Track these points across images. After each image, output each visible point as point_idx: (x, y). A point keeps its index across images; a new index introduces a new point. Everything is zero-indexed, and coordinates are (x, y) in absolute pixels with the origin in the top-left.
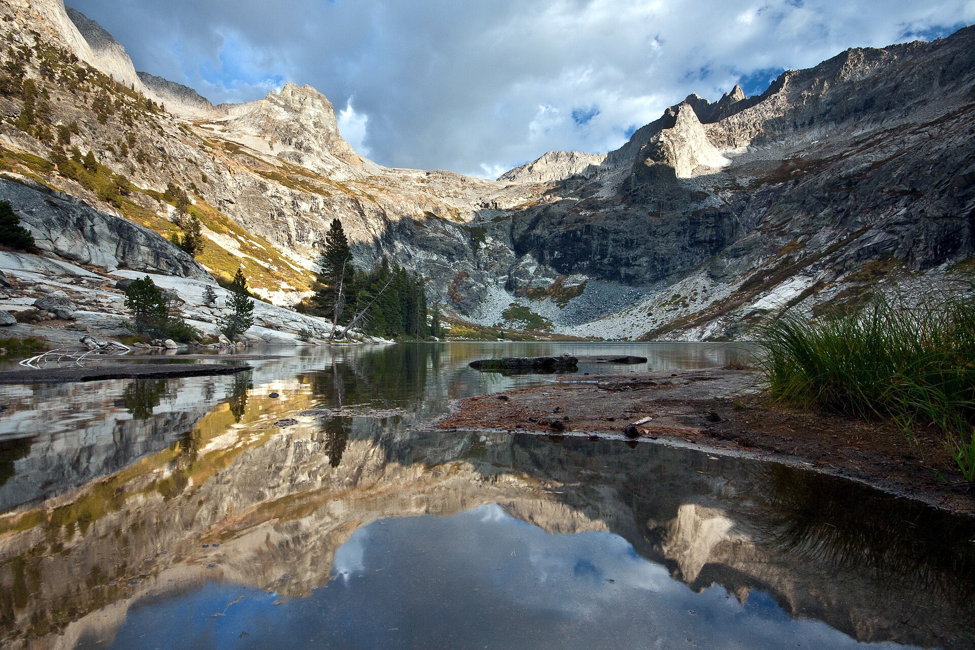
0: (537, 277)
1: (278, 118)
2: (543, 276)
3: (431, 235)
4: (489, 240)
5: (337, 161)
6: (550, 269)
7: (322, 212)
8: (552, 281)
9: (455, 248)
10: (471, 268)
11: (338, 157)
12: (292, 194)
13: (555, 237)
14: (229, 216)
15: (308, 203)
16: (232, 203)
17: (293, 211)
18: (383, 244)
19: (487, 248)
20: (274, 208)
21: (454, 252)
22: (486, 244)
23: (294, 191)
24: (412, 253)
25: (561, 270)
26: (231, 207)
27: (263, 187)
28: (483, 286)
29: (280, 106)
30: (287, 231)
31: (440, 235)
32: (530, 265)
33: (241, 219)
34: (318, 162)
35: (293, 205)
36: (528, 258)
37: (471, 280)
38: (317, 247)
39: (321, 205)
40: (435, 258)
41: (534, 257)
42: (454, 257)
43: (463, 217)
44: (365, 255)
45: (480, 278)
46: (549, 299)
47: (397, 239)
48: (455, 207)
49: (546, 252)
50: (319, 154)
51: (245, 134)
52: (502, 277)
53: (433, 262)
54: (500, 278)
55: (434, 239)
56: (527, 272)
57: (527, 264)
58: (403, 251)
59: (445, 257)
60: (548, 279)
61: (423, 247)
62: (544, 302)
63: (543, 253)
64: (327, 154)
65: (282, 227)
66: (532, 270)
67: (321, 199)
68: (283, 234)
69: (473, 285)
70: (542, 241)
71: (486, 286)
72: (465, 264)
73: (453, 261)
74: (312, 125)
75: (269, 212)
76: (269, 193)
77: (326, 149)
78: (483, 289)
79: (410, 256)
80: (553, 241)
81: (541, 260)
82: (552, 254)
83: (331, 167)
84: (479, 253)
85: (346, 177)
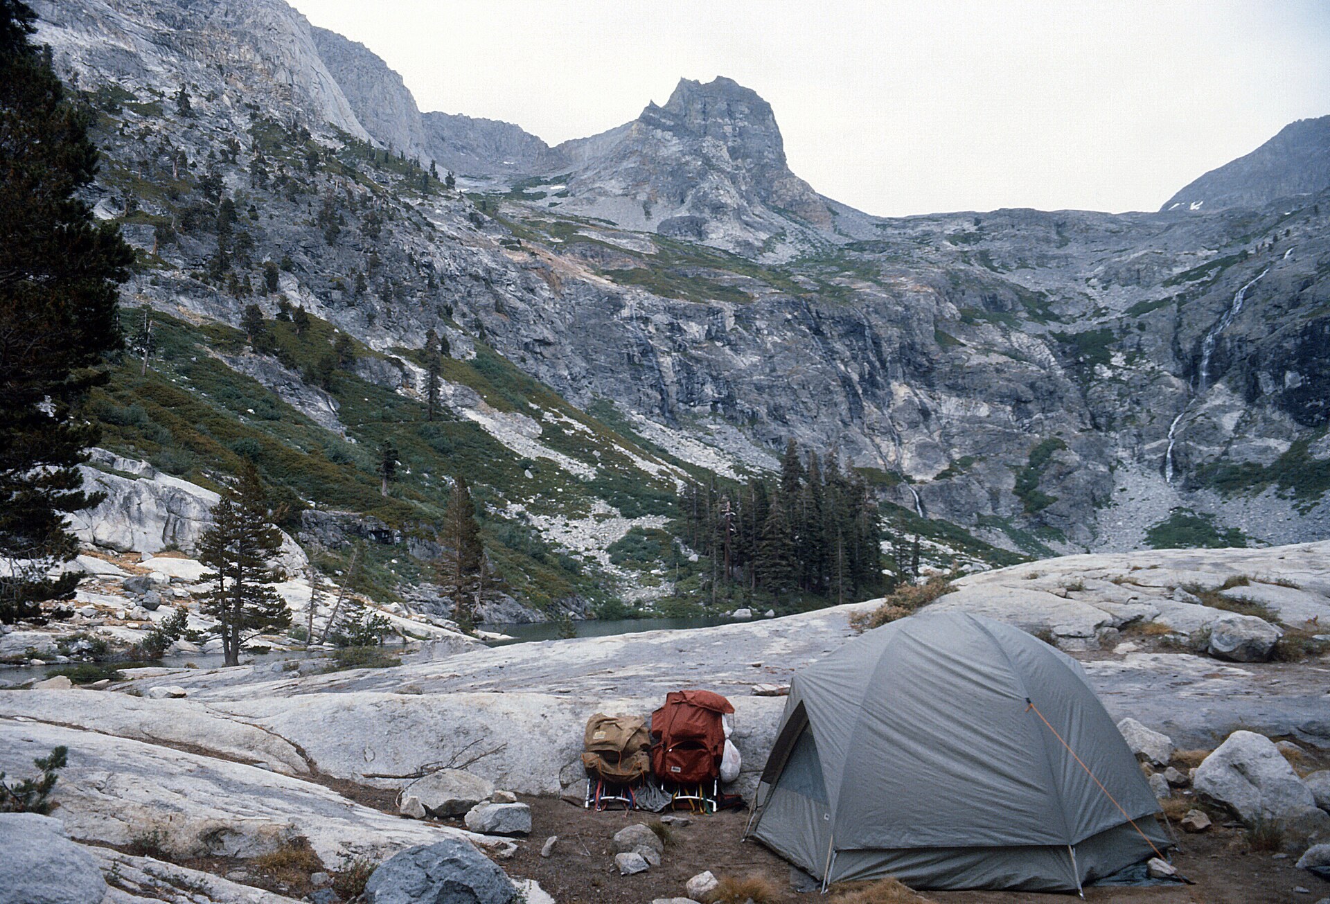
0: (1242, 438)
1: (663, 152)
2: (1260, 436)
3: (976, 360)
4: (1118, 359)
5: (779, 220)
6: (1276, 416)
7: (732, 338)
8: (1283, 447)
9: (1032, 386)
10: (1073, 430)
11: (780, 212)
12: (670, 310)
13: (1285, 337)
14: (543, 370)
15: (700, 324)
16: (549, 344)
17: (671, 344)
18: (865, 391)
19: (1114, 379)
20: (632, 341)
21: (1029, 395)
22: (1111, 367)
23: (673, 302)
24: (930, 404)
25: (1303, 417)
26: (548, 352)
27: (616, 303)
28: (1103, 469)
29: (665, 128)
30: (659, 386)
31: (995, 359)
32: (1224, 409)
33: (566, 373)
34: (737, 231)
35: (671, 331)
36: (1219, 395)
37: (1073, 458)
38: (721, 411)
39: (730, 323)
40: (984, 411)
41: (1235, 390)
42: (1030, 406)
43: (1056, 312)
44: (823, 418)
45: (1097, 451)
46: (1273, 487)
47: (896, 379)
48: (1038, 288)
49: (1264, 376)
50: (738, 212)
51: (600, 194)
52: (1154, 445)
53: (981, 421)
54: (1147, 447)
55: (982, 369)
56: (1216, 427)
57: (1217, 408)
58: (909, 402)
59: (1009, 408)
60: (1272, 442)
61: (956, 389)
62: (1258, 501)
63: (1257, 379)
64: (759, 209)
65: (649, 378)
66: (1229, 422)
67: (729, 308)
68: (649, 391)
69: (1077, 468)
70: (1251, 349)
71: (1112, 469)
72: (1059, 420)
73: (1029, 415)
74: (726, 155)
75: (624, 351)
76: (625, 313)
77: (757, 200)
78: (1104, 476)
79: (925, 413)
80: (1280, 347)
81: (1252, 395)
82: (1278, 379)
83: (764, 236)
84: (1095, 390)
85: (795, 253)
